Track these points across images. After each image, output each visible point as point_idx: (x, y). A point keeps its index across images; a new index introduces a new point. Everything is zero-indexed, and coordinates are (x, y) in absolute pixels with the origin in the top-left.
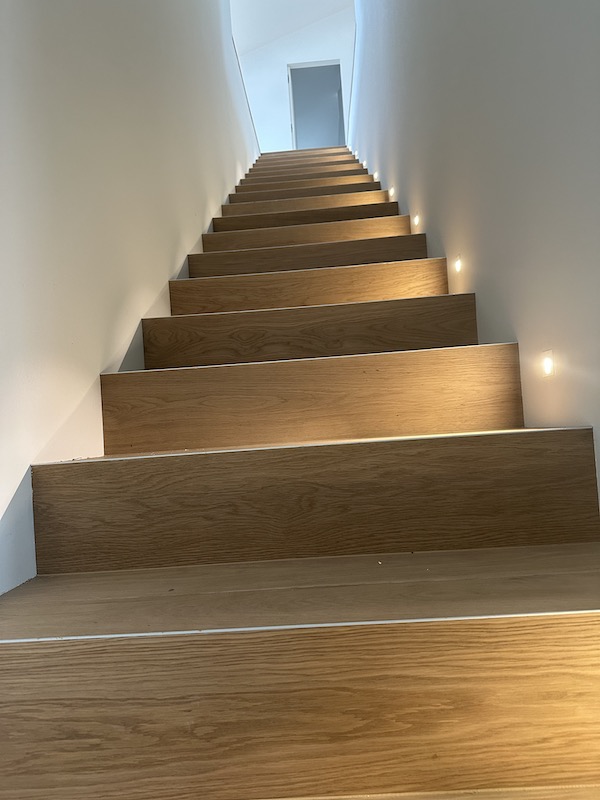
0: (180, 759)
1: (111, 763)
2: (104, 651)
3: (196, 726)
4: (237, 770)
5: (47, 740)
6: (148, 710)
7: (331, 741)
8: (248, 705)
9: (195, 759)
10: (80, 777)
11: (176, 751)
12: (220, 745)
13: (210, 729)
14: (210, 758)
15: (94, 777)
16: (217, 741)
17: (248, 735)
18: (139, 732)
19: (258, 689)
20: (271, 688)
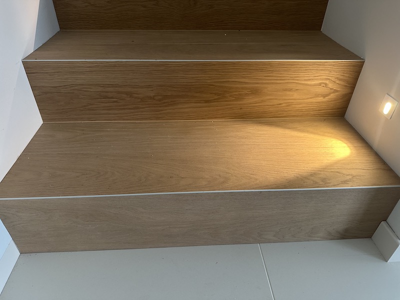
0: (149, 107)
1: (123, 107)
2: (115, 66)
3: (155, 96)
4: (170, 111)
5: (96, 99)
6: (136, 89)
7: (205, 103)
8: (175, 89)
9: (155, 107)
10: (110, 112)
11: (148, 104)
12: (164, 103)
13: (160, 97)
14: (160, 107)
15: (116, 112)
16: (163, 101)
17: (175, 100)
18: (133, 97)
19: (179, 84)
20: (184, 84)
